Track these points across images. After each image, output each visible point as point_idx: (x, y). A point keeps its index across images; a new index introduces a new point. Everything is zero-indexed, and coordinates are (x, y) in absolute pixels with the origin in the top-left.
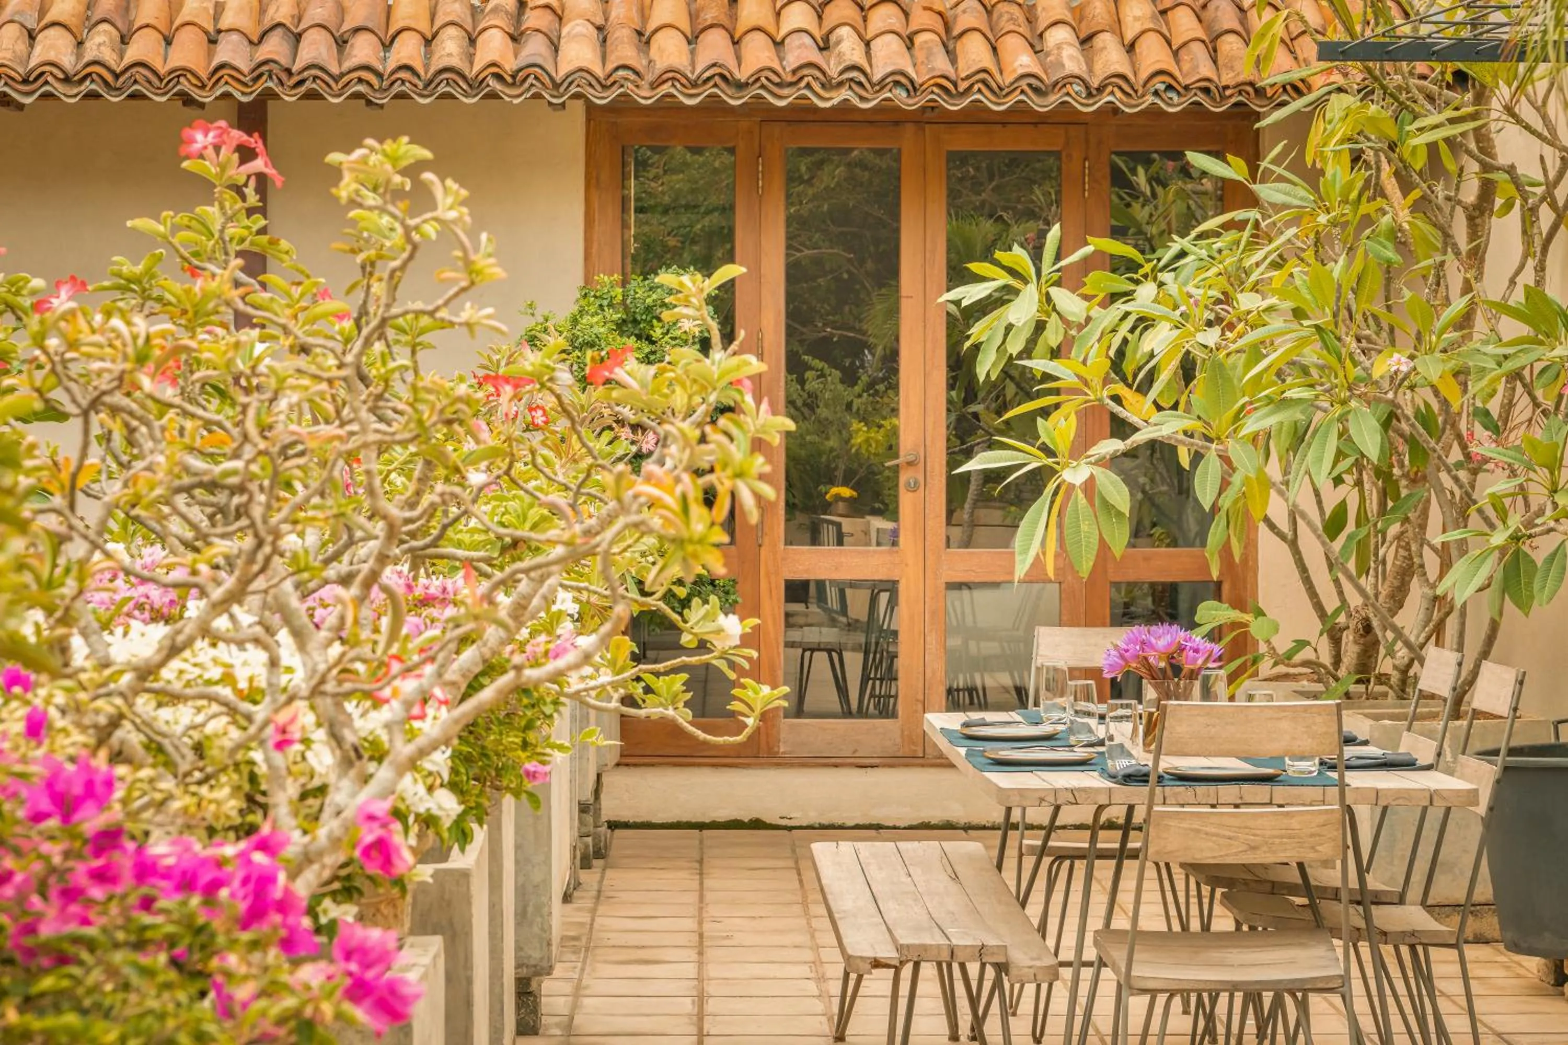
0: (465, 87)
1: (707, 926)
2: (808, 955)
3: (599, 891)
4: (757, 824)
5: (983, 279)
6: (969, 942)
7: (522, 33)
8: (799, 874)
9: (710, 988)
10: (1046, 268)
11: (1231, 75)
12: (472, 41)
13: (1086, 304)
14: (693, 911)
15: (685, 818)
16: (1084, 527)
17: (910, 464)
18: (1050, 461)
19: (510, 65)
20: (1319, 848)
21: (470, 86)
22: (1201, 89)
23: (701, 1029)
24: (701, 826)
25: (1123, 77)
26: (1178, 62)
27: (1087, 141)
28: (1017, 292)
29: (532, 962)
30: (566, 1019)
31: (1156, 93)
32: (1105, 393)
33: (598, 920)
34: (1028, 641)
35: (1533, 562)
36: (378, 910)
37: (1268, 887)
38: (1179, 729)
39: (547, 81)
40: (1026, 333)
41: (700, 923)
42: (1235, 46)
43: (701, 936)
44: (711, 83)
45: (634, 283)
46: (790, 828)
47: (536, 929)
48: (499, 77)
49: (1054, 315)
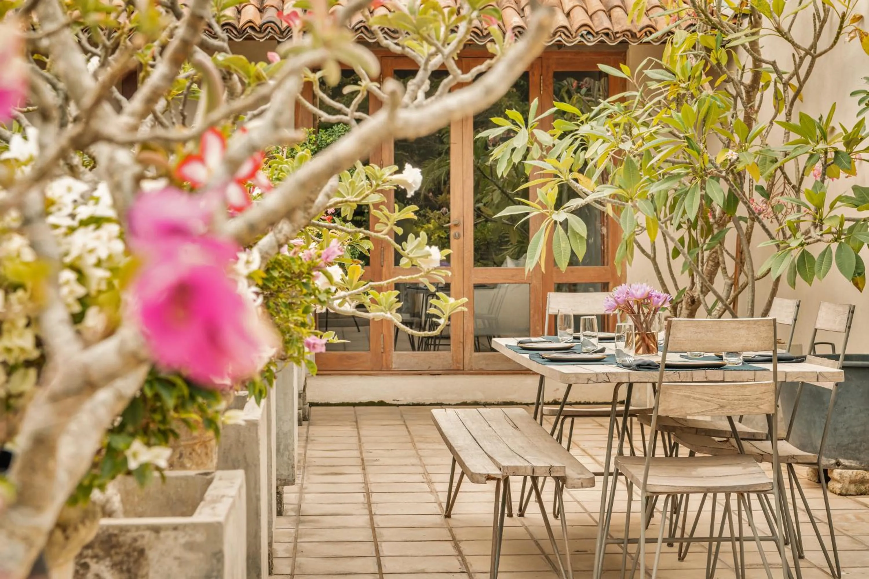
0: (236, 33)
1: (364, 455)
2: (421, 470)
3: (307, 437)
4: (381, 404)
5: (498, 126)
6: (542, 465)
7: (264, 8)
8: (407, 428)
9: (372, 488)
10: (531, 121)
11: (620, 26)
12: (239, 12)
13: (552, 138)
14: (356, 446)
15: (346, 401)
16: (563, 245)
17: (456, 225)
18: (544, 211)
19: (258, 22)
20: (761, 407)
21: (238, 32)
22: (604, 33)
23: (371, 512)
24: (354, 405)
25: (565, 27)
26: (592, 21)
27: (542, 67)
28: (516, 133)
29: (283, 478)
30: (296, 506)
31: (582, 36)
32: (570, 177)
33: (308, 453)
34: (544, 299)
35: (812, 256)
36: (194, 450)
37: (695, 431)
38: (678, 335)
39: (277, 30)
40: (523, 152)
41: (361, 453)
42: (620, 13)
43: (362, 460)
44: (360, 31)
45: (321, 133)
46: (398, 405)
47: (285, 459)
48: (252, 28)
49: (536, 144)
